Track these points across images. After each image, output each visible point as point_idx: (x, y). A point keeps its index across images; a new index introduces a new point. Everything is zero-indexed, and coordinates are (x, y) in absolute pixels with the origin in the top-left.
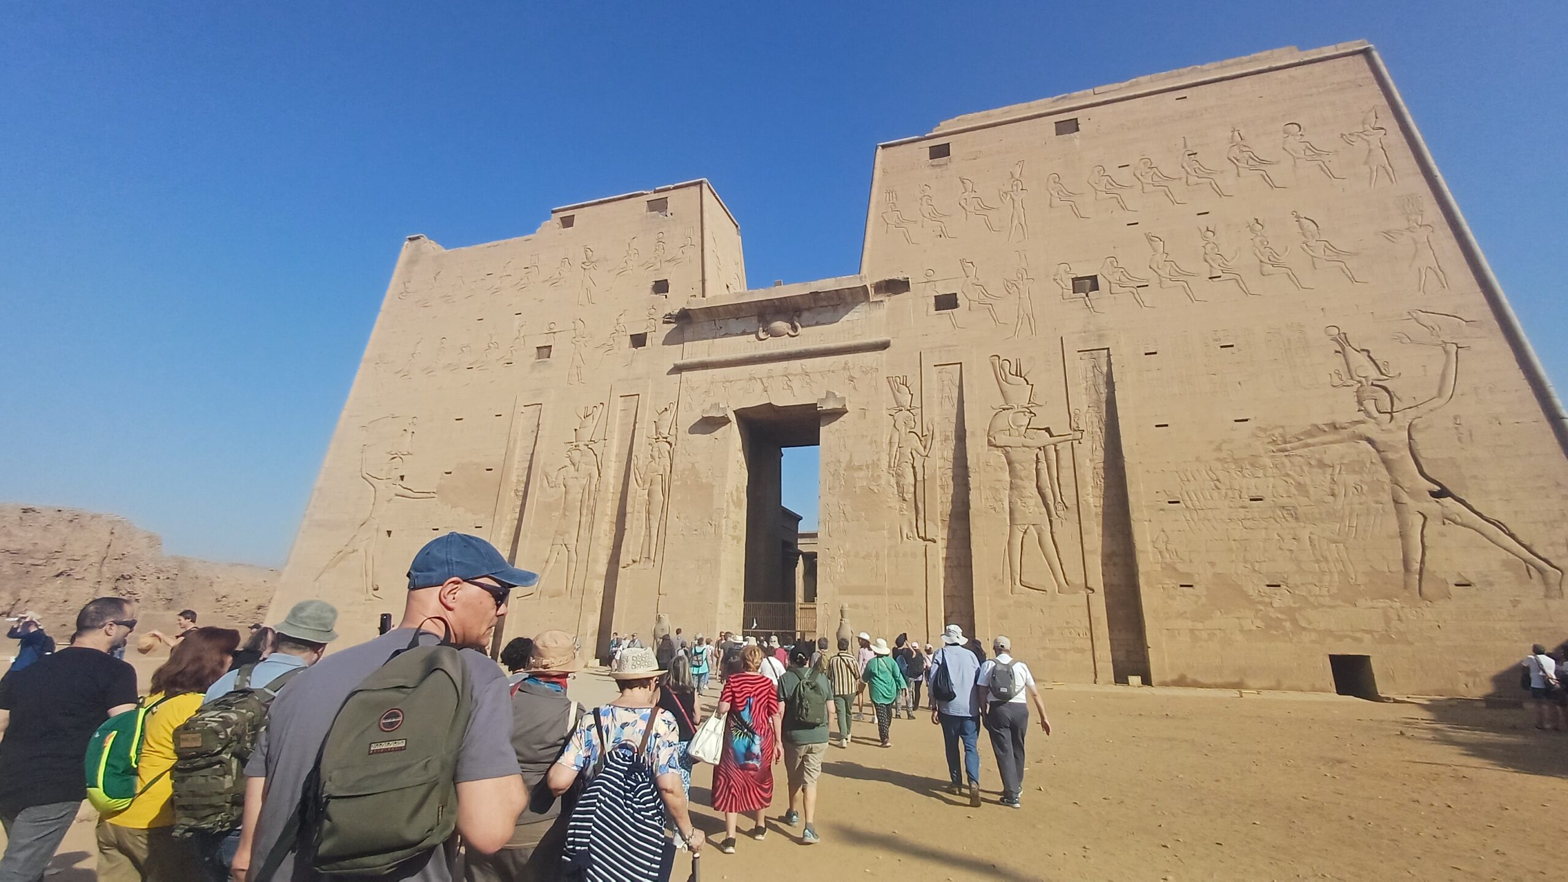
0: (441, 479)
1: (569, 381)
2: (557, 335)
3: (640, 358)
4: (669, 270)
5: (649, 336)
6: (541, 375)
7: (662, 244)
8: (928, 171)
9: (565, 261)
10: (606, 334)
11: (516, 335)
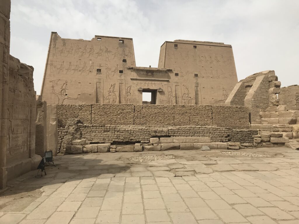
0: (78, 96)
1: (106, 78)
2: (102, 67)
3: (122, 75)
4: (126, 57)
5: (123, 71)
6: (100, 76)
7: (124, 51)
8: (174, 49)
9: (101, 50)
10: (114, 69)
11: (91, 65)
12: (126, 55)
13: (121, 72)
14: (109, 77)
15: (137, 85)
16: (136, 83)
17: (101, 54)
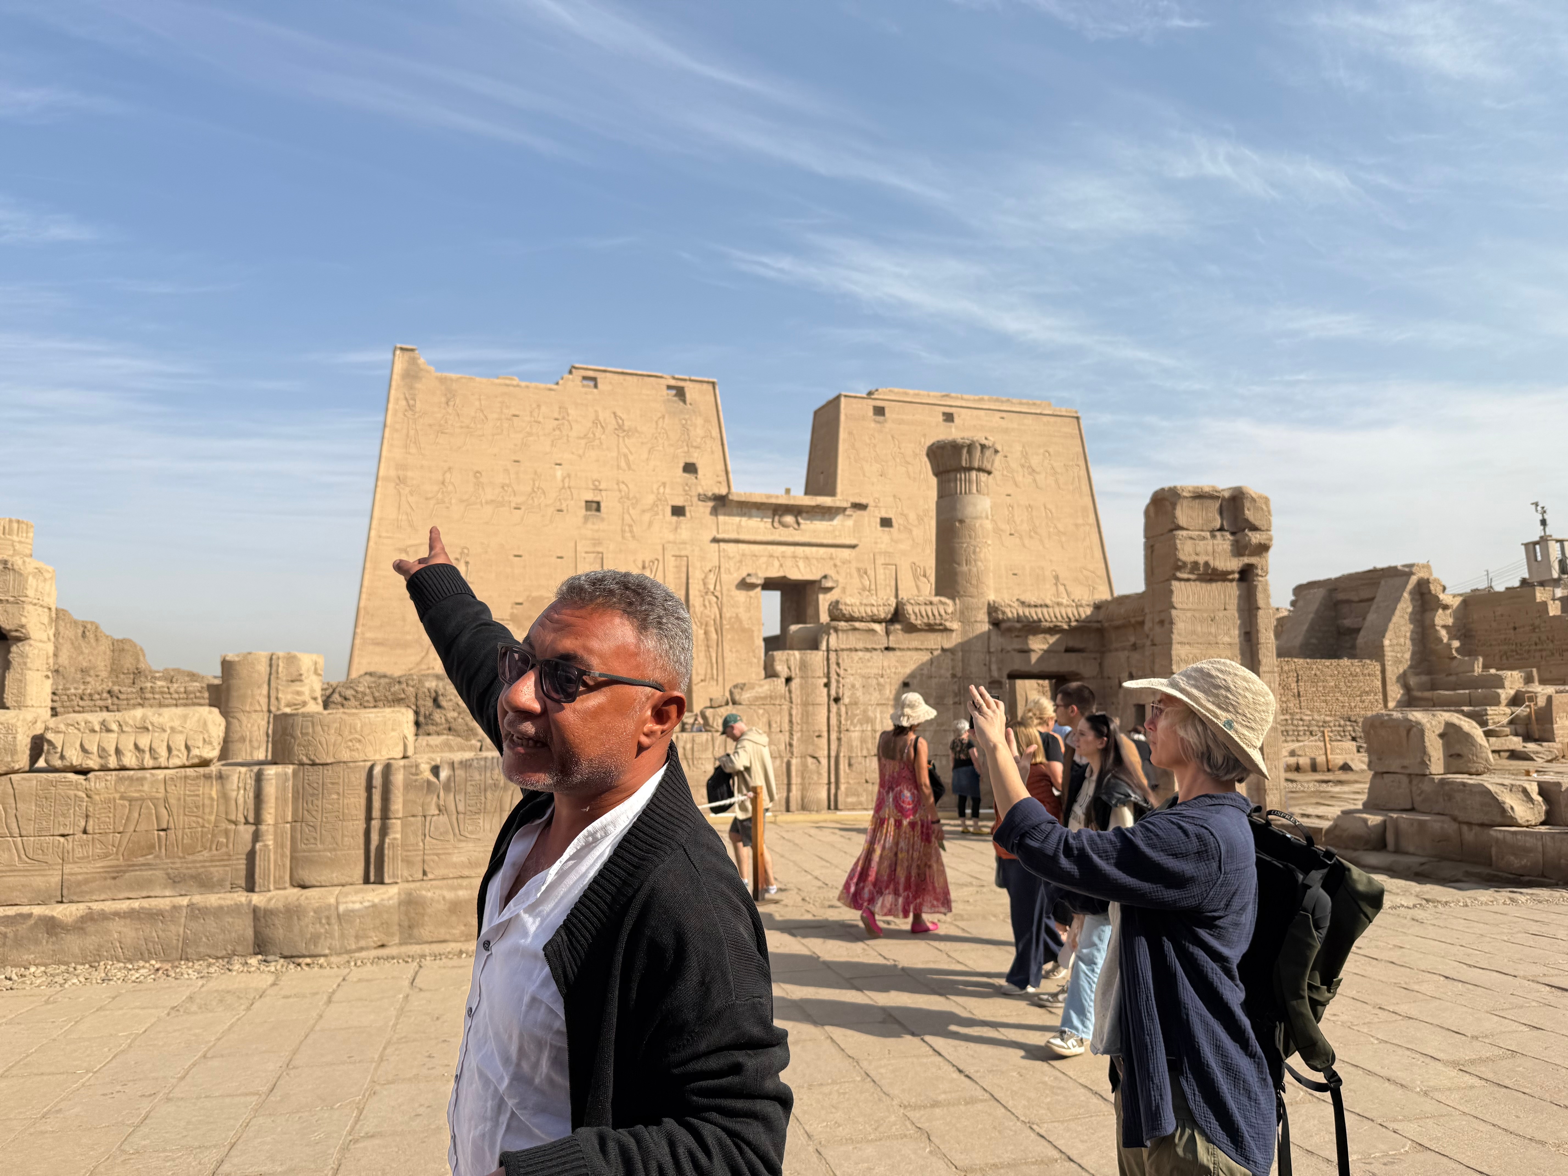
0: (512, 609)
1: (623, 537)
2: (604, 493)
3: (683, 526)
4: (696, 455)
5: (687, 509)
6: (596, 527)
7: (685, 429)
8: (873, 425)
9: (596, 422)
10: (650, 499)
11: (561, 485)
12: (696, 447)
13: (678, 511)
14: (631, 531)
15: (741, 562)
16: (738, 558)
17: (597, 442)
